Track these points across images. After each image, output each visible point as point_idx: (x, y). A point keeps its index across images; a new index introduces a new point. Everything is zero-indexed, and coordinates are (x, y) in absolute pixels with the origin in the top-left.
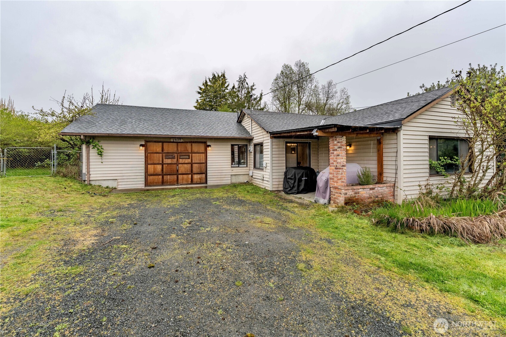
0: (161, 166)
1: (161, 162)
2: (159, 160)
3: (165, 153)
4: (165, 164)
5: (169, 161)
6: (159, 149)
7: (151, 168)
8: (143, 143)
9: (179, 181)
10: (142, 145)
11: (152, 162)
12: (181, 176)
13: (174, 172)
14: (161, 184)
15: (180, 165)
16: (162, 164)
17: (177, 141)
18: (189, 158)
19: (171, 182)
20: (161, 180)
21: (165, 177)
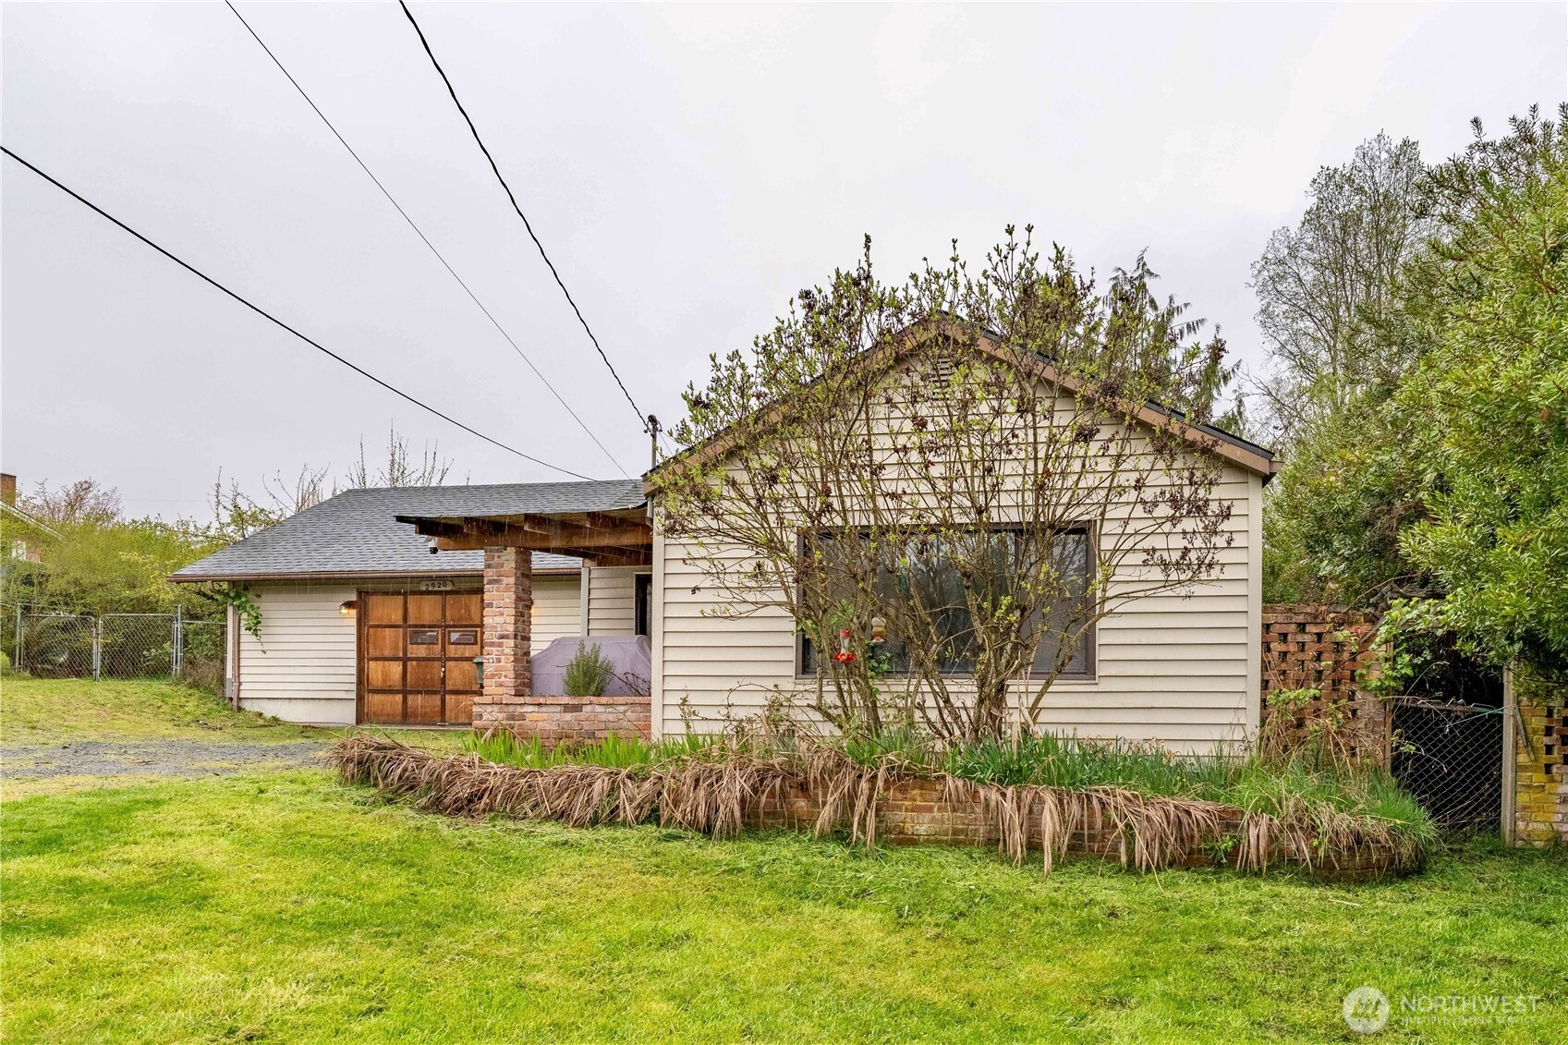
0: (401, 667)
1: (401, 655)
2: (396, 648)
3: (410, 626)
4: (412, 659)
5: (421, 651)
6: (396, 617)
7: (377, 670)
8: (353, 597)
9: (448, 713)
10: (349, 605)
11: (378, 654)
12: (453, 697)
13: (433, 685)
14: (399, 718)
15: (449, 664)
16: (405, 660)
17: (436, 589)
18: (476, 643)
19: (426, 714)
20: (400, 707)
21: (410, 697)
